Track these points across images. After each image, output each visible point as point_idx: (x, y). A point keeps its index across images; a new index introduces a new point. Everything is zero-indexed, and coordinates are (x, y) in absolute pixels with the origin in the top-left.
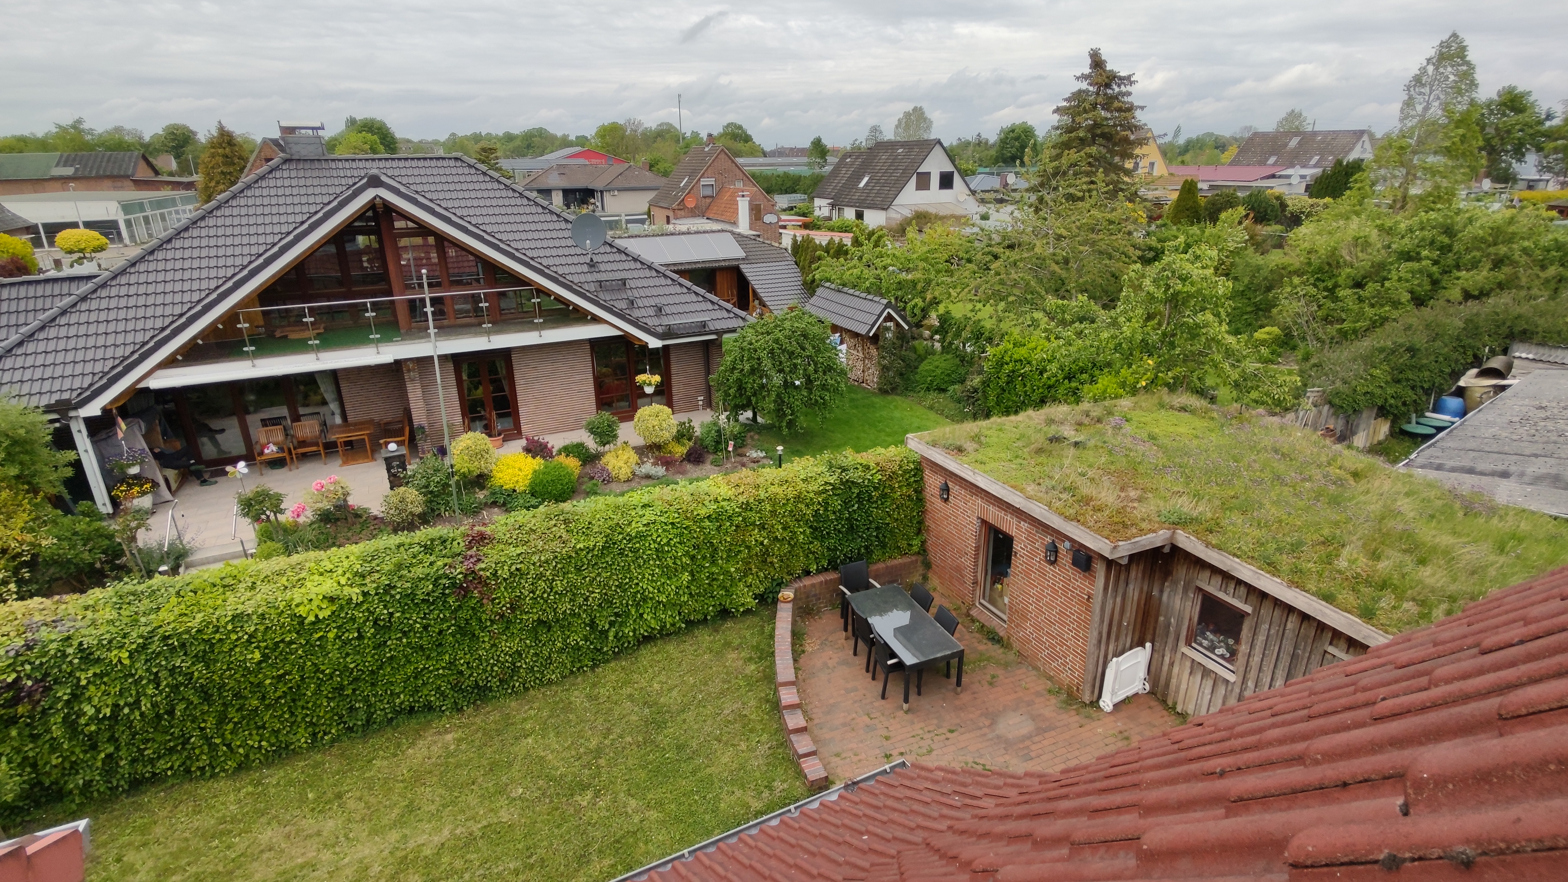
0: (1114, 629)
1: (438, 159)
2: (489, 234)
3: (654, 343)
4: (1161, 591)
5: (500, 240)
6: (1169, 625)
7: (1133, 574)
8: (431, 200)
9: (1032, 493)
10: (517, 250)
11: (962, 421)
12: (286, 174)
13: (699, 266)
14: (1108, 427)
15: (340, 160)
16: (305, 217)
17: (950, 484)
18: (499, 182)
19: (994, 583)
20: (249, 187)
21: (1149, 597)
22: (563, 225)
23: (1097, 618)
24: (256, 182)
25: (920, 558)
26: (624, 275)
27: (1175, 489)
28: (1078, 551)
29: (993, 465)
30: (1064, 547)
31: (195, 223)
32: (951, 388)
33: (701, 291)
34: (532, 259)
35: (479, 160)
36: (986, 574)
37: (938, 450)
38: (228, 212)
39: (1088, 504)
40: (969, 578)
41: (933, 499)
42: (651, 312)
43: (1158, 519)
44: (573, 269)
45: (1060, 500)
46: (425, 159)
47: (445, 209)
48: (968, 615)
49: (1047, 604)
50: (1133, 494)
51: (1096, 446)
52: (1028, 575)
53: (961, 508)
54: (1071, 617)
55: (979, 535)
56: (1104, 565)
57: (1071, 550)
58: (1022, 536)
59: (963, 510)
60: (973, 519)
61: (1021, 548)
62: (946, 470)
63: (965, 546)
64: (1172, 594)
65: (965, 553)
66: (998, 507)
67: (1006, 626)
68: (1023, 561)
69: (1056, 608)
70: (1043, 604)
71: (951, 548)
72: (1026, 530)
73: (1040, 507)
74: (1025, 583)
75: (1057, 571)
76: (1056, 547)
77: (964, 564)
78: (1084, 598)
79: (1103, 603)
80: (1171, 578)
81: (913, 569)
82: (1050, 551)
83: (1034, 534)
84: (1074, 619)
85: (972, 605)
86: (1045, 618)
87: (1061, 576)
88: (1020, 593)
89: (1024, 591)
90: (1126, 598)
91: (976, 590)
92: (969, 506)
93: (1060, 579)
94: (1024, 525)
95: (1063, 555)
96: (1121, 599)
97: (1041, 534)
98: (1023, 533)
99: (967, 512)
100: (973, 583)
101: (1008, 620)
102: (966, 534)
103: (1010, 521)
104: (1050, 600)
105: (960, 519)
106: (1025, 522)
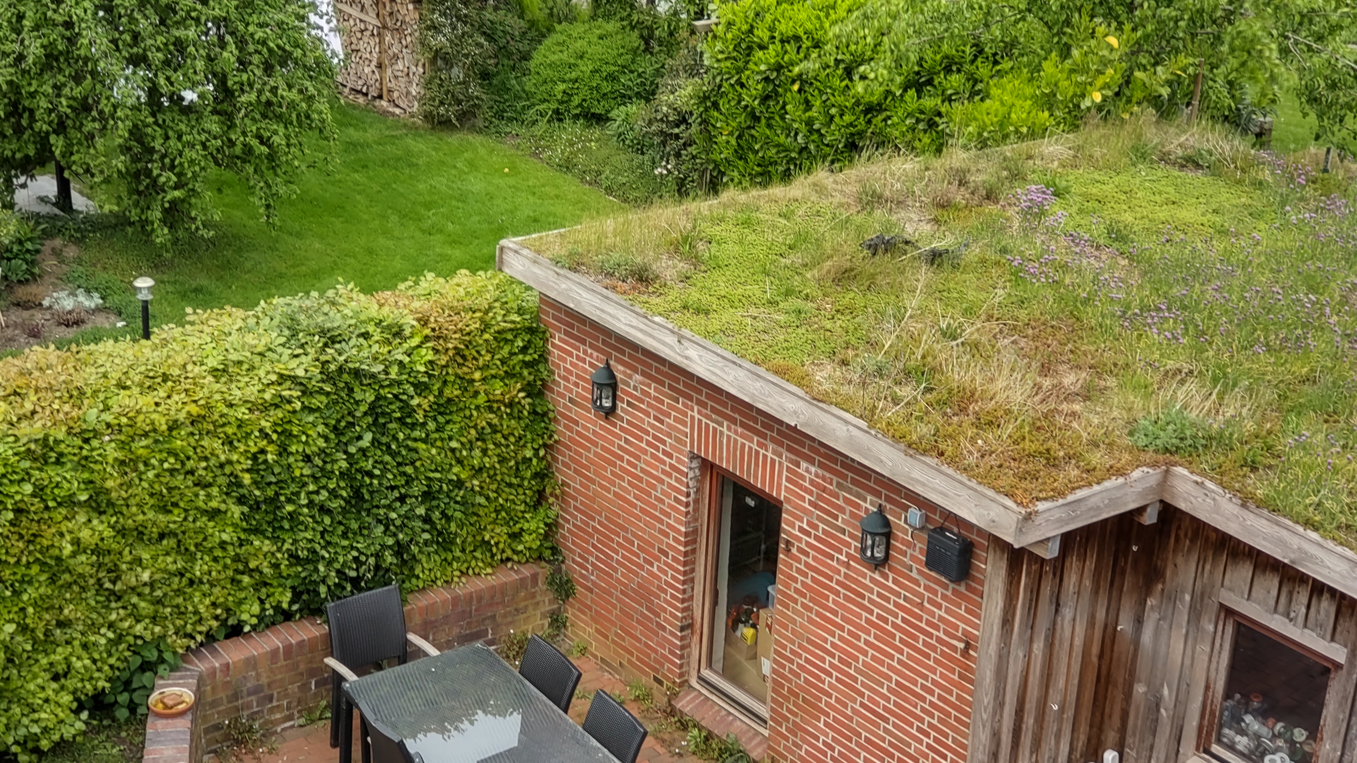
0: (1029, 721)
4: (1139, 621)
6: (1157, 702)
7: (1071, 583)
9: (826, 386)
11: (646, 201)
14: (1011, 212)
17: (619, 371)
19: (734, 623)
21: (1110, 635)
23: (988, 699)
25: (544, 570)
27: (1171, 364)
28: (941, 530)
29: (728, 316)
30: (907, 522)
32: (619, 113)
36: (715, 603)
37: (585, 281)
39: (963, 410)
40: (672, 614)
41: (575, 412)
43: (1128, 441)
45: (896, 401)
48: (671, 712)
49: (868, 670)
50: (1070, 379)
51: (983, 261)
52: (818, 599)
53: (647, 433)
54: (923, 699)
55: (696, 501)
56: (1003, 565)
57: (922, 529)
58: (803, 498)
59: (655, 437)
60: (679, 461)
61: (801, 530)
62: (607, 332)
63: (661, 531)
64: (1165, 625)
65: (661, 550)
66: (743, 425)
67: (766, 733)
68: (807, 565)
69: (889, 679)
70: (857, 670)
71: (625, 539)
72: (812, 482)
73: (847, 422)
74: (811, 621)
75: (890, 584)
76: (887, 523)
77: (659, 579)
78: (954, 649)
79: (1000, 657)
80: (1160, 586)
81: (525, 599)
82: (873, 534)
83: (832, 494)
84: (932, 704)
85: (681, 685)
86: (862, 705)
87: (898, 595)
88: (800, 646)
89: (809, 641)
90: (1057, 642)
91: (689, 646)
92: (669, 425)
93: (896, 604)
94: (807, 471)
95: (904, 542)
96: (1045, 646)
97: (850, 491)
98: (806, 490)
99: (664, 442)
100: (682, 629)
101: (772, 718)
102: (662, 501)
103: (773, 461)
104: (874, 658)
105: (646, 462)
106: (811, 461)
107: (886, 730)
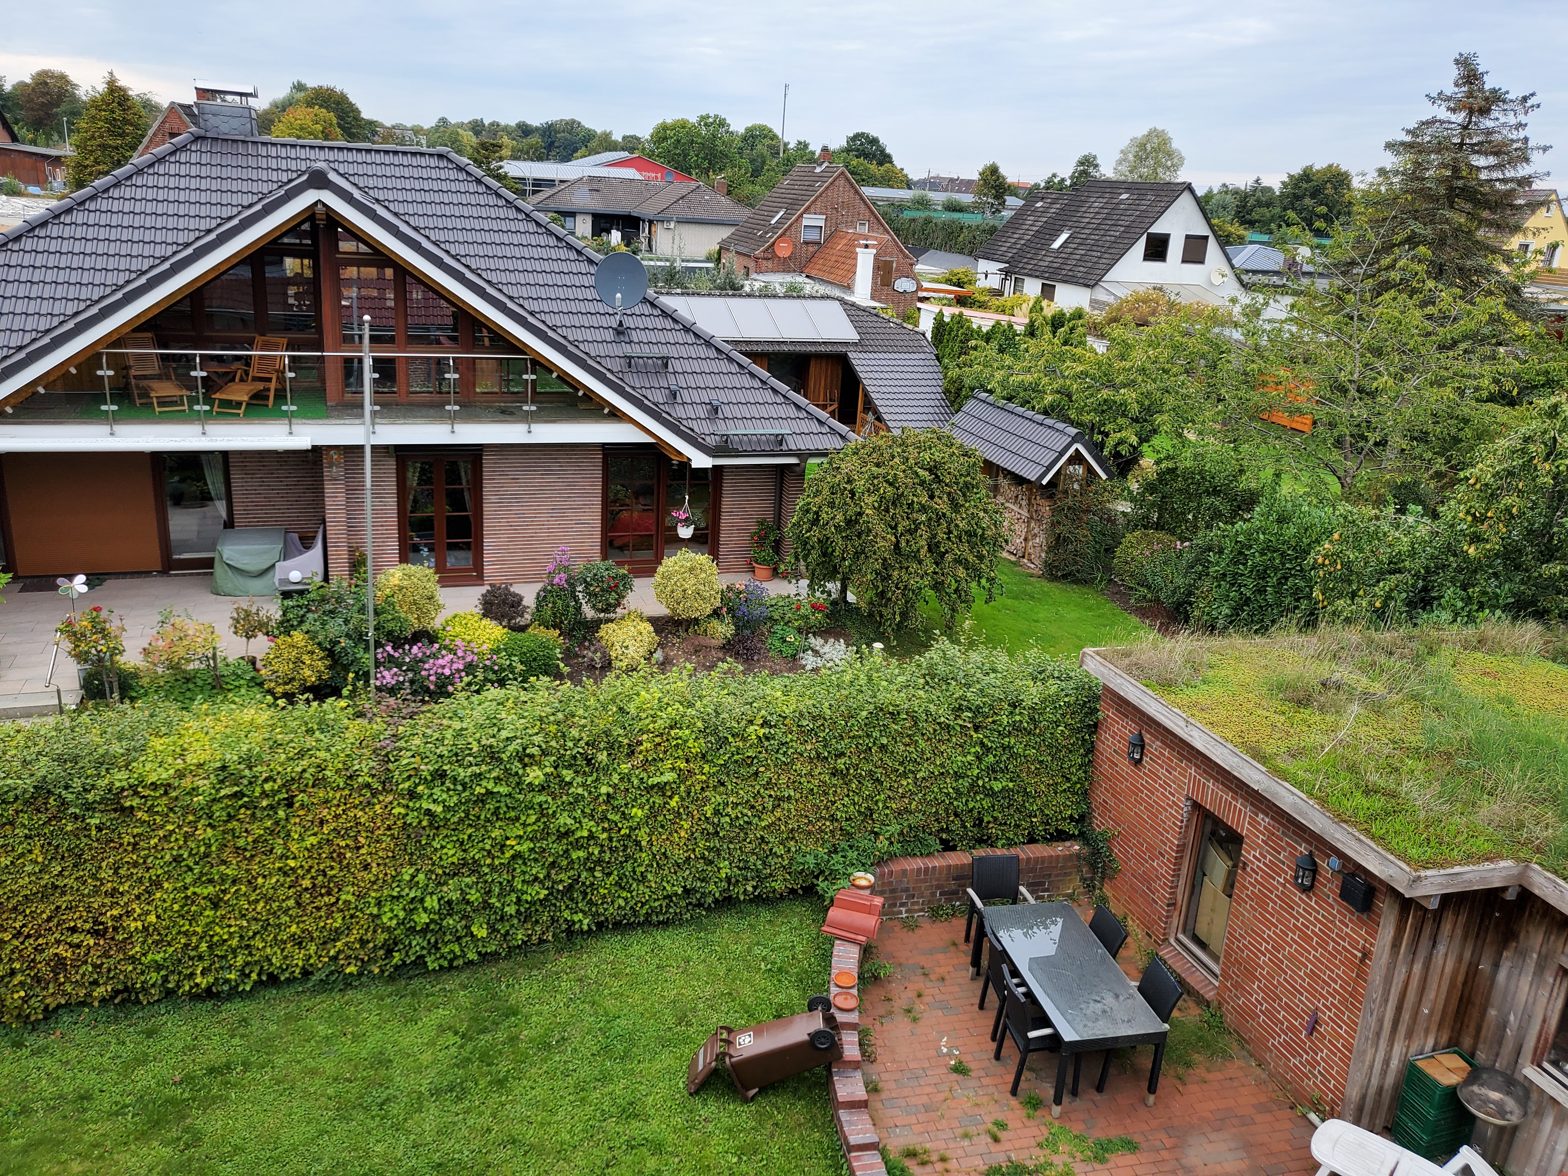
0: (1406, 1016)
1: (414, 154)
2: (472, 271)
3: (700, 461)
4: (1496, 966)
5: (489, 282)
6: (1504, 1025)
7: (1446, 928)
8: (396, 214)
9: (1282, 768)
10: (511, 298)
12: (194, 158)
13: (785, 348)
15: (274, 144)
16: (214, 223)
17: (1147, 738)
18: (499, 196)
20: (140, 172)
21: (1472, 973)
22: (584, 267)
23: (1377, 995)
24: (152, 165)
26: (664, 351)
28: (1353, 875)
30: (1328, 866)
31: (57, 216)
33: (783, 387)
34: (531, 313)
35: (475, 161)
37: (1133, 680)
38: (104, 205)
40: (1162, 894)
41: (1116, 758)
42: (702, 412)
44: (589, 335)
46: (396, 153)
47: (415, 229)
49: (1291, 957)
52: (1263, 904)
53: (1160, 779)
54: (1330, 986)
55: (1187, 826)
56: (1397, 907)
57: (1339, 872)
58: (1258, 837)
59: (1165, 782)
60: (1178, 799)
61: (1254, 856)
62: (1142, 714)
63: (1162, 841)
64: (1516, 972)
65: (1160, 853)
66: (1223, 784)
67: (1217, 984)
68: (1256, 879)
69: (1307, 967)
70: (1283, 955)
71: (1138, 842)
72: (1265, 827)
73: (1293, 794)
74: (1255, 917)
75: (1313, 904)
76: (1315, 864)
77: (1157, 870)
78: (1355, 956)
79: (1388, 969)
80: (1514, 944)
81: (1071, 867)
82: (1304, 869)
83: (1277, 837)
84: (1334, 989)
85: (1163, 941)
86: (1285, 979)
87: (1318, 913)
88: (1246, 932)
89: (1252, 930)
90: (1432, 967)
91: (1171, 917)
92: (1175, 776)
93: (1315, 918)
94: (1263, 820)
95: (1325, 878)
96: (1423, 968)
97: (1291, 838)
98: (1261, 832)
99: (1170, 786)
100: (1168, 905)
101: (1222, 975)
102: (1165, 823)
103: (1240, 810)
104: (1296, 950)
105: (1157, 796)
106: (1267, 815)
107: (1300, 1000)
